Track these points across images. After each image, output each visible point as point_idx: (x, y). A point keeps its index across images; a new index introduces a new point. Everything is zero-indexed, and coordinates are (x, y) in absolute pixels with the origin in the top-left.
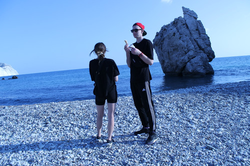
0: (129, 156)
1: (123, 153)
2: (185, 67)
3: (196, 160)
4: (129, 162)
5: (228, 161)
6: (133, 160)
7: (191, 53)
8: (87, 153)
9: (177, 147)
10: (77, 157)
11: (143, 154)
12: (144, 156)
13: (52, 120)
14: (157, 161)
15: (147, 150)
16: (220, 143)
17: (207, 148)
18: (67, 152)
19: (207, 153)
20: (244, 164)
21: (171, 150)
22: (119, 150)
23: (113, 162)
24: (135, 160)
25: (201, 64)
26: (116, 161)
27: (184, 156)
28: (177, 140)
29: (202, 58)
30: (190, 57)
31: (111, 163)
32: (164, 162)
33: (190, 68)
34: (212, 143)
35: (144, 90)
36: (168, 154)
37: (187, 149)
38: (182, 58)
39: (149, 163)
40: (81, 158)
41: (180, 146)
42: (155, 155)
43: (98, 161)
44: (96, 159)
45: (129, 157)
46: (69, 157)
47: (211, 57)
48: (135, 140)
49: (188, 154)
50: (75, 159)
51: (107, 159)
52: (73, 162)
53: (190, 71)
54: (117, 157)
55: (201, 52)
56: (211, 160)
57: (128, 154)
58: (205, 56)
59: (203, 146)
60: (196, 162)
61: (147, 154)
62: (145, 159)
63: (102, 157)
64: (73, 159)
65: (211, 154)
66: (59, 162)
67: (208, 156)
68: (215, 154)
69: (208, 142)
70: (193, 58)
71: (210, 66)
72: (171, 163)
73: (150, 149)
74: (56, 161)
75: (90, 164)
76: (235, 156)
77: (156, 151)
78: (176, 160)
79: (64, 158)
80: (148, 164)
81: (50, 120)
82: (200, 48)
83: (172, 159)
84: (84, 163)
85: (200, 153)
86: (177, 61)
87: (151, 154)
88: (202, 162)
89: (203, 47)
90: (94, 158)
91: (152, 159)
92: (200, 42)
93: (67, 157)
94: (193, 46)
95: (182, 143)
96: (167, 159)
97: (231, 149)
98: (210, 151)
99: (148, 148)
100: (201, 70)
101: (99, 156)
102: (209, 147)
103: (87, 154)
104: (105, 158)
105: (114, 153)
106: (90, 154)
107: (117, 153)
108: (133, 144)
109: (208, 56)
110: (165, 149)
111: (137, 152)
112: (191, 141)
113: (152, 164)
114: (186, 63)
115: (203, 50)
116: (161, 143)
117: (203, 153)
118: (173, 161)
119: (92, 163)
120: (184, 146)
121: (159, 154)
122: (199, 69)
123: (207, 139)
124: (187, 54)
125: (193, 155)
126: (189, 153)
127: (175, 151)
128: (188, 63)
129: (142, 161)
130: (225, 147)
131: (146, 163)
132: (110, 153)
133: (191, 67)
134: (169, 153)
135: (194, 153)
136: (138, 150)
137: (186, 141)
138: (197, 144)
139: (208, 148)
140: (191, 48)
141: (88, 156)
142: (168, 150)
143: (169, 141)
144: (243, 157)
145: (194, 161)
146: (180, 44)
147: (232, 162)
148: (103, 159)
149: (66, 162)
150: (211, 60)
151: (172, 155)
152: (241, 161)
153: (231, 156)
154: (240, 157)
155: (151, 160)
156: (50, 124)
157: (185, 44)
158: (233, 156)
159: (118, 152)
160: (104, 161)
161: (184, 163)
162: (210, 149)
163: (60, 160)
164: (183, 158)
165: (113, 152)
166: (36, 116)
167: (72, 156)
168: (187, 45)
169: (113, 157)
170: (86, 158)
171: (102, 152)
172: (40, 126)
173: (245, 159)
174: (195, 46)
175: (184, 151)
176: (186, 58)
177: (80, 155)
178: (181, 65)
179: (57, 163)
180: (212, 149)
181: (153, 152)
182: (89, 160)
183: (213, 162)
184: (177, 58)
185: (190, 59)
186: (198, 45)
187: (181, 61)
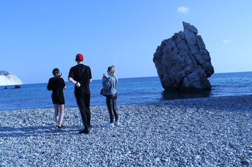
2: (182, 82)
7: (188, 68)
25: (197, 79)
29: (199, 73)
30: (187, 72)
33: (187, 83)
38: (180, 73)
47: (209, 72)
53: (187, 86)
55: (198, 68)
58: (202, 71)
70: (190, 73)
71: (208, 82)
82: (198, 63)
86: (174, 76)
89: (201, 62)
92: (199, 57)
94: (190, 61)
100: (197, 85)
109: (206, 71)
114: (183, 78)
115: (201, 65)
122: (195, 84)
124: (185, 69)
128: (185, 79)
133: (188, 82)
140: (188, 63)
146: (178, 59)
150: (209, 76)
156: (27, 122)
157: (183, 59)
168: (184, 60)
174: (192, 62)
176: (183, 73)
178: (178, 80)
184: (174, 73)
185: (187, 74)
186: (196, 60)
187: (178, 76)
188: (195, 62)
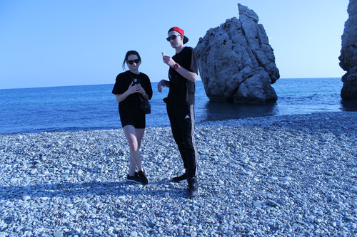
0: (158, 214)
1: (148, 209)
2: (237, 89)
3: (253, 220)
4: (158, 222)
5: (297, 223)
6: (163, 219)
7: (247, 70)
8: (96, 207)
9: (226, 201)
10: (81, 214)
11: (178, 211)
12: (180, 214)
13: (44, 158)
14: (199, 222)
15: (184, 206)
16: (287, 198)
17: (268, 204)
18: (66, 206)
19: (269, 211)
20: (318, 226)
21: (219, 206)
22: (144, 205)
23: (134, 222)
24: (167, 220)
25: (260, 86)
26: (139, 221)
27: (236, 215)
28: (227, 193)
29: (261, 78)
30: (245, 76)
31: (131, 224)
32: (208, 223)
33: (244, 91)
34: (275, 197)
36: (213, 212)
37: (240, 205)
38: (234, 76)
39: (186, 224)
40: (86, 215)
41: (231, 200)
42: (195, 213)
43: (112, 221)
44: (109, 217)
45: (158, 215)
46: (68, 214)
47: (274, 77)
48: (166, 191)
49: (243, 213)
50: (77, 217)
51: (126, 217)
52: (75, 221)
53: (245, 94)
54: (140, 215)
55: (260, 70)
56: (274, 220)
57: (155, 211)
58: (266, 75)
59: (263, 201)
60: (254, 224)
61: (183, 211)
62: (181, 218)
63: (118, 215)
64: (75, 217)
65: (274, 213)
66: (54, 221)
67: (270, 215)
68: (280, 212)
69: (270, 195)
70: (249, 77)
71: (272, 90)
72: (219, 225)
73: (187, 204)
74: (49, 220)
75: (100, 225)
76: (306, 216)
77: (196, 208)
78: (225, 221)
79: (61, 216)
80: (185, 226)
81: (41, 159)
82: (260, 62)
83: (220, 219)
84: (91, 223)
85: (258, 211)
86: (226, 80)
87: (190, 211)
88: (260, 223)
89: (264, 63)
90: (106, 216)
91: (191, 218)
92: (261, 55)
93: (65, 213)
94: (250, 60)
95: (233, 196)
96: (212, 219)
97: (301, 206)
98: (272, 209)
99: (185, 203)
100: (260, 95)
101: (113, 213)
102: (272, 203)
103: (95, 210)
104: (122, 215)
105: (136, 208)
106: (99, 209)
107: (140, 209)
108: (164, 196)
109: (270, 75)
110: (210, 205)
111: (169, 208)
112: (245, 194)
113: (190, 225)
114: (239, 84)
115: (263, 66)
116: (203, 196)
117: (263, 211)
118: (220, 223)
119: (103, 224)
120: (237, 201)
121: (201, 212)
122: (256, 92)
123: (269, 191)
124: (242, 71)
125: (249, 214)
126: (244, 211)
127: (223, 208)
128: (243, 84)
129: (176, 222)
130: (293, 203)
131: (183, 224)
132: (129, 209)
133: (246, 89)
134: (216, 211)
135: (250, 210)
136: (170, 204)
137: (240, 194)
138: (255, 199)
139: (269, 204)
140: (247, 63)
141: (97, 212)
142: (214, 206)
143: (216, 193)
144: (317, 217)
145: (250, 222)
146: (232, 57)
147: (302, 224)
148: (119, 217)
149: (65, 220)
150: (273, 81)
151: (220, 214)
152: (314, 222)
153: (300, 216)
154: (313, 217)
155: (190, 220)
156: (40, 164)
157: (239, 57)
158: (304, 216)
159: (141, 207)
160: (121, 220)
161: (237, 225)
162: (272, 206)
163: (55, 218)
164: (236, 218)
165: (134, 208)
166: (19, 152)
167: (74, 212)
168: (242, 58)
169: (134, 214)
170: (94, 216)
171: (118, 207)
172: (25, 167)
173: (319, 220)
174: (252, 61)
175: (237, 207)
176: (239, 76)
177: (85, 211)
178: (232, 87)
179: (51, 223)
180: (275, 206)
181: (192, 208)
182: (99, 219)
183: (277, 224)
184: (226, 76)
185: (245, 78)
186: (257, 59)
187: (232, 80)
188: (255, 61)
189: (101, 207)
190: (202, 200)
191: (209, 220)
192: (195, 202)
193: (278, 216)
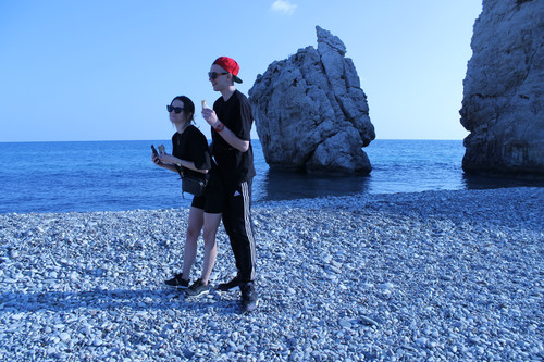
0: (198, 338)
1: (183, 330)
2: (312, 153)
3: (340, 346)
4: (199, 350)
5: (403, 348)
6: (206, 346)
7: (327, 125)
8: (101, 329)
9: (299, 319)
10: (77, 340)
11: (227, 333)
12: (231, 338)
13: (15, 254)
14: (260, 349)
15: (236, 326)
16: (387, 313)
17: (361, 322)
18: (53, 328)
19: (362, 332)
20: (432, 353)
21: (289, 326)
22: (176, 325)
23: (162, 351)
24: (212, 346)
25: (346, 150)
26: (169, 348)
27: (314, 338)
28: (300, 306)
29: (349, 137)
30: (325, 134)
31: (157, 354)
32: (274, 350)
33: (322, 157)
34: (370, 311)
35: (237, 193)
36: (281, 335)
37: (321, 323)
38: (309, 134)
39: (241, 352)
40: (86, 341)
41: (307, 317)
42: (253, 336)
43: (128, 349)
44: (122, 344)
45: (198, 340)
46: (57, 340)
47: (367, 136)
48: (210, 304)
49: (324, 336)
50: (72, 344)
51: (148, 343)
52: (68, 351)
53: (323, 162)
54: (171, 340)
55: (347, 125)
56: (370, 346)
57: (194, 334)
58: (355, 133)
59: (353, 318)
60: (341, 352)
61: (236, 333)
62: (232, 344)
63: (137, 340)
64: (68, 344)
65: (370, 335)
66: (33, 352)
67: (365, 338)
68: (378, 334)
69: (363, 310)
70: (330, 137)
71: (364, 155)
72: (289, 352)
73: (242, 323)
74: (26, 350)
75: (109, 356)
76: (415, 338)
77: (255, 328)
78: (299, 348)
79: (44, 343)
80: (239, 355)
81: (9, 254)
82: (347, 116)
83: (290, 344)
84: (95, 353)
85: (347, 333)
86: (296, 140)
87: (246, 333)
88: (352, 350)
89: (353, 115)
90: (117, 342)
91: (249, 343)
92: (348, 104)
93: (52, 338)
94: (332, 111)
95: (309, 312)
96: (279, 345)
97: (408, 324)
98: (367, 329)
99: (238, 321)
100: (345, 162)
101: (129, 336)
102: (366, 321)
103: (100, 333)
104: (142, 341)
105: (165, 330)
106: (107, 332)
107: (169, 331)
108: (206, 312)
109: (361, 134)
110: (275, 324)
111: (214, 330)
112: (327, 308)
113: (247, 354)
114: (316, 146)
115: (352, 120)
116: (265, 311)
117: (354, 332)
118: (292, 350)
119: (114, 354)
120: (315, 318)
121: (263, 335)
122: (341, 159)
123: (362, 303)
124: (320, 127)
125: (334, 337)
126: (326, 333)
127: (296, 328)
128: (320, 146)
129: (226, 349)
130: (396, 320)
131: (236, 353)
132: (154, 331)
133: (325, 154)
134: (284, 333)
135: (335, 332)
136: (216, 324)
137: (319, 308)
138: (342, 315)
139: (363, 322)
140: (327, 114)
141: (104, 337)
142: (282, 325)
143: (283, 306)
144: (431, 340)
145: (336, 349)
146: (306, 105)
147: (410, 350)
148: (138, 343)
149: (51, 350)
150: (366, 144)
151: (290, 337)
152: (427, 347)
153: (407, 339)
154: (425, 340)
155: (246, 346)
156: (9, 264)
157: (315, 105)
158: (412, 339)
159: (172, 328)
160: (142, 347)
161: (316, 353)
162: (367, 325)
163: (36, 347)
164: (314, 342)
165: (161, 329)
167: (66, 337)
168: (320, 108)
169: (161, 339)
170: (100, 342)
171: (137, 327)
173: (433, 344)
174: (335, 111)
175: (315, 327)
176: (316, 134)
177: (84, 334)
178: (305, 150)
179: (29, 354)
180: (370, 325)
181: (249, 329)
182: (107, 347)
183: (374, 350)
184: (296, 134)
185: (324, 137)
186: (343, 110)
187: (304, 140)
188: (340, 112)
189: (109, 329)
190: (263, 317)
191: (274, 346)
192: (254, 320)
193: (376, 339)
